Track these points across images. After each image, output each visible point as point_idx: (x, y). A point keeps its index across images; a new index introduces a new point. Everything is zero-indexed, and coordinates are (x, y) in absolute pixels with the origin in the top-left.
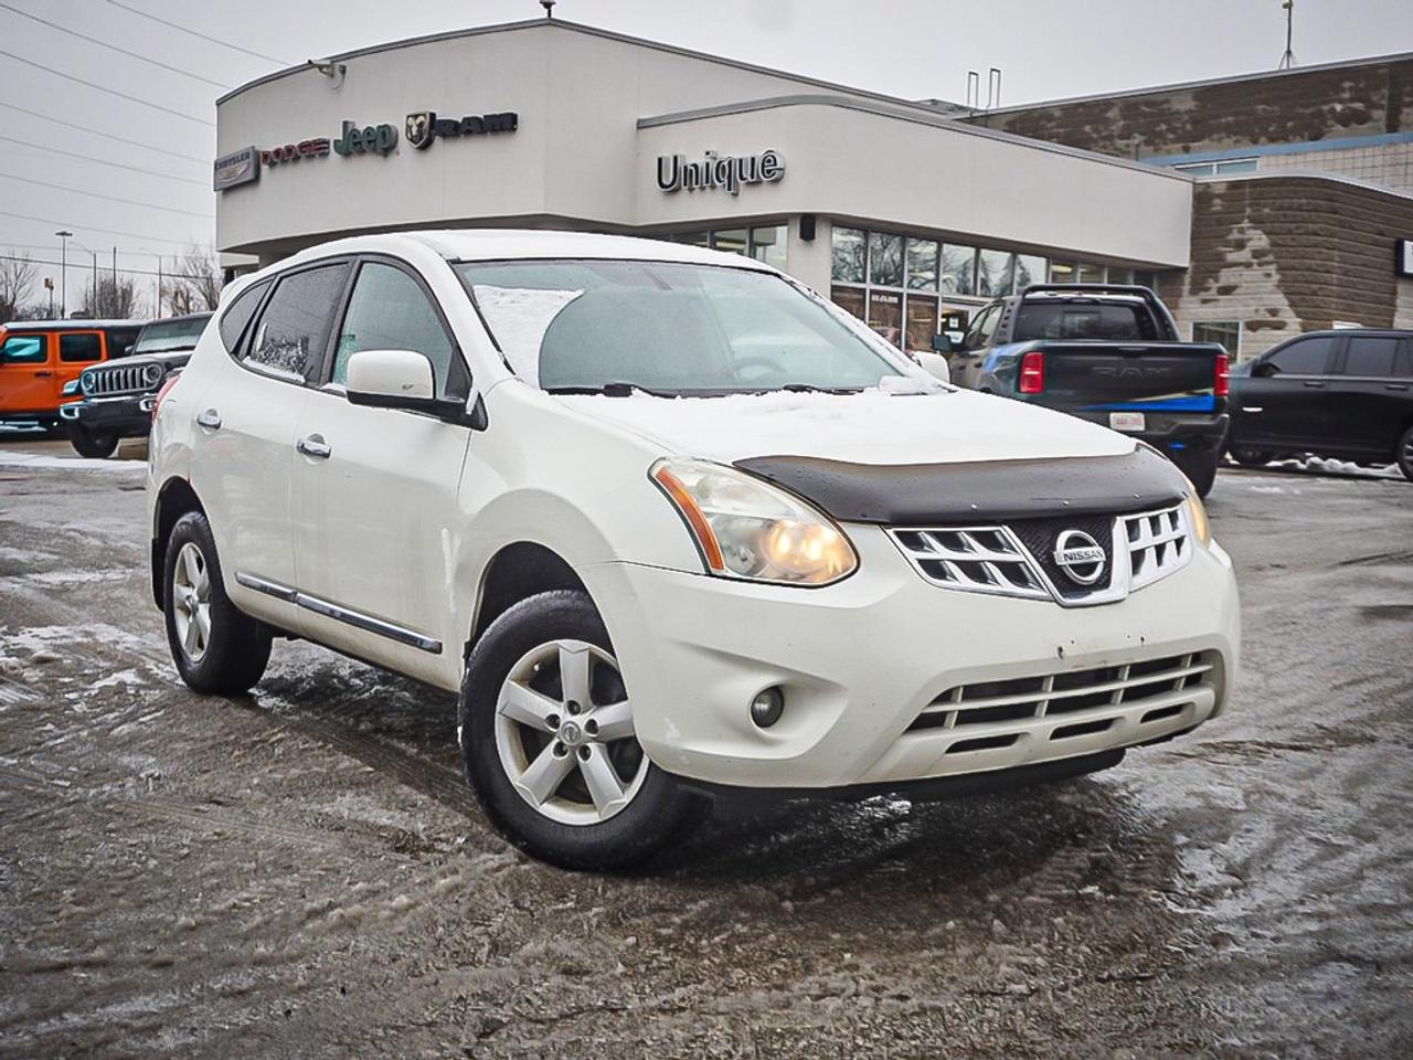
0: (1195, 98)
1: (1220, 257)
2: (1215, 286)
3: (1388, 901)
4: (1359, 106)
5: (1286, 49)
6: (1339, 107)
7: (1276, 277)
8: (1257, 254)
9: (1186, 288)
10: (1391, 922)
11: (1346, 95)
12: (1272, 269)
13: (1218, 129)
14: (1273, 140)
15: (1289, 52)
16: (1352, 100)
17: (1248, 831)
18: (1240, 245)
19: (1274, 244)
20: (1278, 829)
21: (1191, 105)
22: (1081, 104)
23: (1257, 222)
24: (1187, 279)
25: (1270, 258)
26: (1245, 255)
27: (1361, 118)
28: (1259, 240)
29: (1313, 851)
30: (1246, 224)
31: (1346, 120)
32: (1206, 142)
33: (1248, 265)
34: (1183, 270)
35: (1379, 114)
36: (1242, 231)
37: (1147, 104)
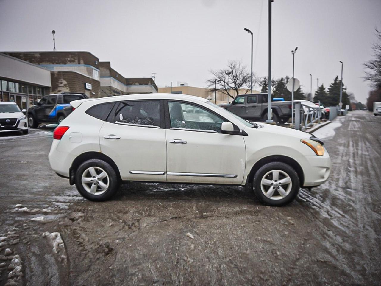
0: (40, 54)
1: (58, 85)
2: (57, 90)
4: (72, 59)
5: (54, 47)
6: (69, 59)
7: (69, 89)
8: (65, 85)
9: (51, 91)
11: (70, 57)
12: (68, 87)
13: (45, 61)
14: (57, 64)
15: (55, 48)
16: (71, 58)
18: (61, 83)
19: (68, 83)
21: (39, 56)
22: (14, 53)
23: (65, 79)
24: (51, 89)
25: (67, 86)
26: (62, 85)
27: (73, 61)
28: (65, 82)
30: (62, 79)
31: (71, 61)
32: (43, 63)
33: (63, 87)
34: (50, 87)
35: (76, 61)
36: (61, 81)
37: (30, 55)
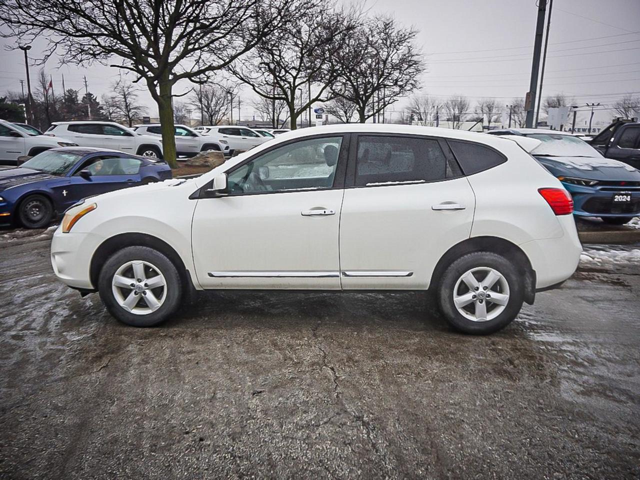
3: (7, 318)
10: (5, 313)
17: (57, 326)
20: (47, 329)
29: (33, 325)
